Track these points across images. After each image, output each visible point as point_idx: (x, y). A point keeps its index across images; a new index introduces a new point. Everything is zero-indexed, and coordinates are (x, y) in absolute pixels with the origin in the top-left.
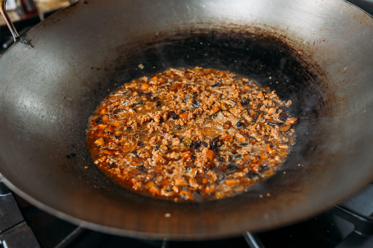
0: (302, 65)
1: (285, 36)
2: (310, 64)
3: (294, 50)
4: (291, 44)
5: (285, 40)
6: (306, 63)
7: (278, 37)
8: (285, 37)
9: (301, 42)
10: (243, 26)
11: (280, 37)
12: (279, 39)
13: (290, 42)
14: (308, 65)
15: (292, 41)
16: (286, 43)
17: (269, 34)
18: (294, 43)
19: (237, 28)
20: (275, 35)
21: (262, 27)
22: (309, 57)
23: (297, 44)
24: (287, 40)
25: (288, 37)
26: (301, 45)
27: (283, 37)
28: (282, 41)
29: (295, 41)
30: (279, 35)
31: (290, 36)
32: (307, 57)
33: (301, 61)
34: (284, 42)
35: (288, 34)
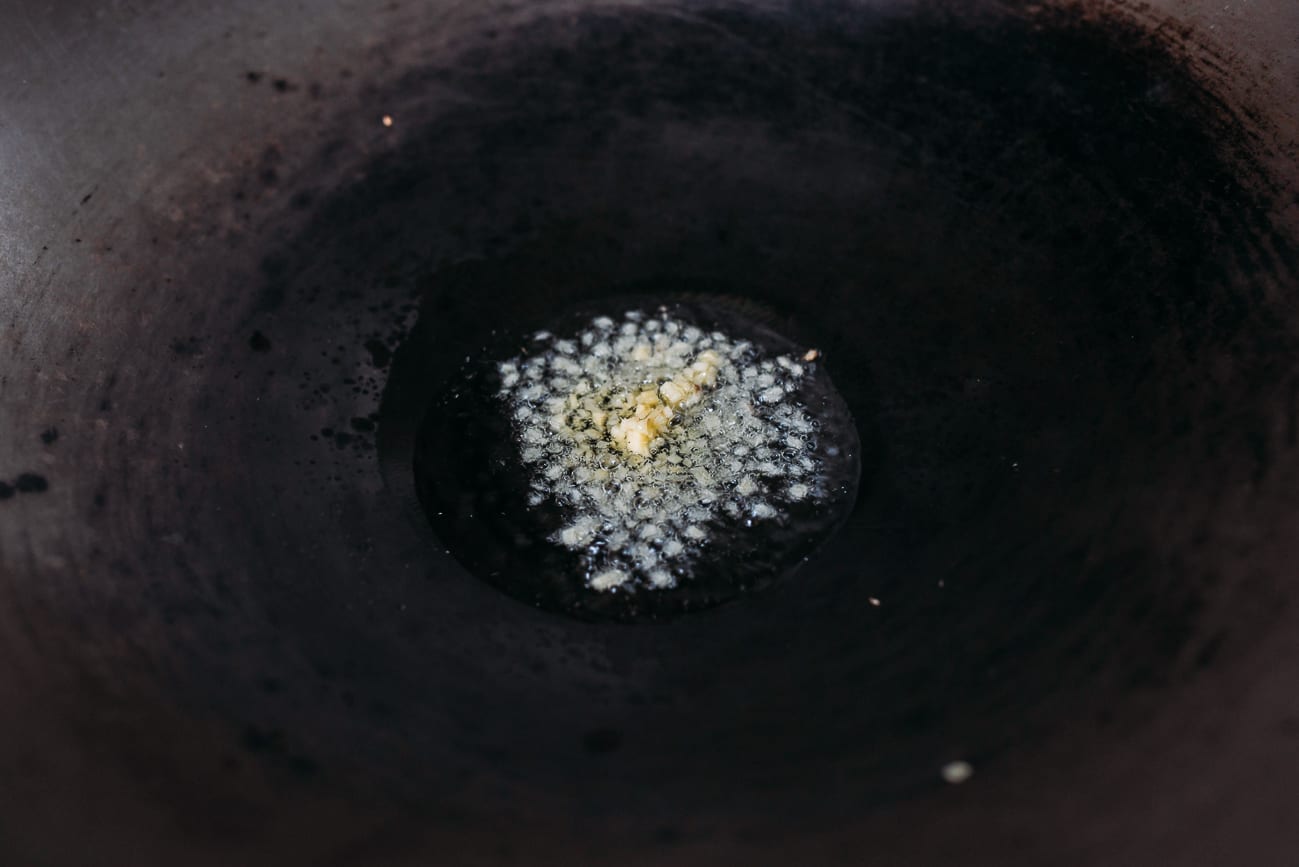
0: (1246, 184)
1: (1187, 26)
2: (1283, 188)
3: (1220, 102)
4: (1208, 71)
5: (1183, 48)
6: (1267, 181)
7: (1153, 26)
8: (1186, 35)
9: (1265, 68)
11: (1159, 29)
12: (1153, 37)
13: (1208, 63)
15: (1218, 56)
16: (1187, 60)
18: (1225, 68)
20: (1140, 18)
22: (1289, 151)
23: (1242, 74)
24: (1195, 47)
25: (1203, 35)
26: (1260, 83)
27: (1179, 32)
28: (1170, 50)
29: (1231, 59)
30: (1156, 20)
31: (1213, 31)
32: (1280, 148)
33: (1242, 163)
34: (1177, 56)
35: (1205, 17)
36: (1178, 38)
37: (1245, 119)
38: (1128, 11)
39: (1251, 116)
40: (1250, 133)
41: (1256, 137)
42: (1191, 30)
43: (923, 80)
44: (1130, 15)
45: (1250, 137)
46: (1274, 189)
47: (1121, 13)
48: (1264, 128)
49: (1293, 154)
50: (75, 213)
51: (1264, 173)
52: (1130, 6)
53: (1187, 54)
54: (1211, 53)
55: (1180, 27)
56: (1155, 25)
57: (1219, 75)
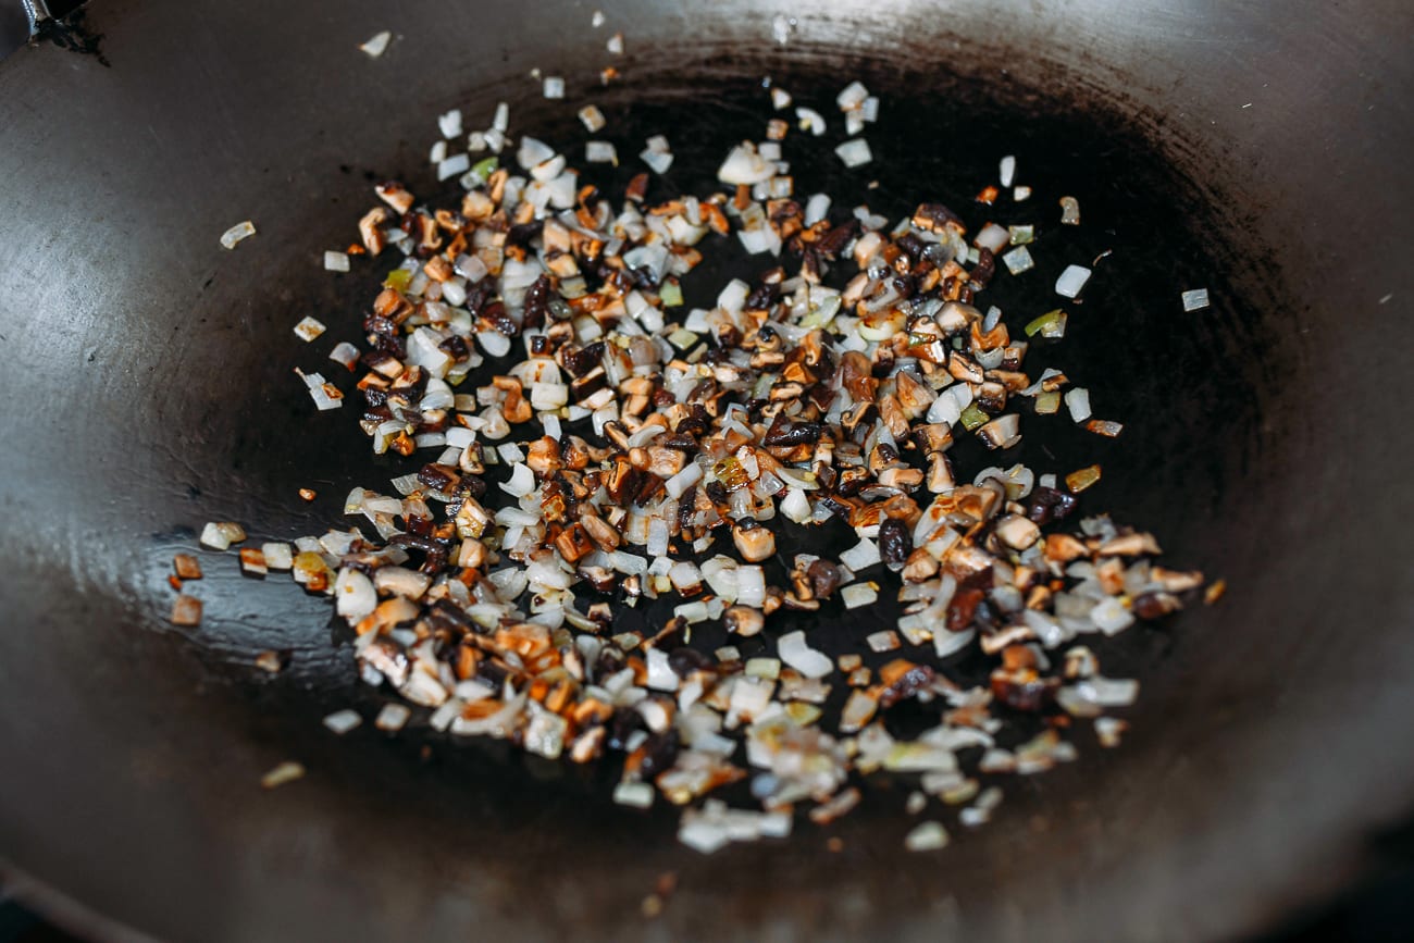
0: (1211, 252)
1: (1161, 113)
2: (1241, 256)
3: (1189, 181)
4: (1180, 153)
5: (1158, 133)
6: (1228, 250)
7: (1132, 113)
8: (1160, 122)
9: (1226, 152)
10: (995, 49)
11: (1137, 116)
12: (1133, 124)
13: (1179, 147)
14: (1235, 259)
15: (1187, 141)
16: (1161, 144)
17: (1097, 96)
18: (1193, 151)
19: (969, 56)
20: (1122, 106)
21: (1073, 63)
22: (1246, 224)
23: (1207, 156)
24: (1169, 133)
25: (1174, 122)
26: (1221, 163)
27: (1154, 119)
28: (1147, 134)
29: (1198, 143)
30: (1136, 109)
31: (1183, 119)
32: (1238, 221)
33: (1207, 234)
34: (1153, 140)
35: (1177, 107)
36: (1154, 124)
37: (1211, 196)
38: (1112, 100)
39: (1214, 192)
40: (1214, 208)
41: (1218, 211)
42: (1165, 117)
43: (937, 160)
44: (1114, 104)
45: (1214, 212)
46: (1234, 257)
47: (1105, 102)
48: (1226, 204)
49: (1249, 226)
50: (199, 296)
51: (1225, 242)
52: (1113, 96)
53: (1161, 138)
54: (1182, 138)
55: (1156, 115)
56: (1135, 113)
57: (1188, 157)
